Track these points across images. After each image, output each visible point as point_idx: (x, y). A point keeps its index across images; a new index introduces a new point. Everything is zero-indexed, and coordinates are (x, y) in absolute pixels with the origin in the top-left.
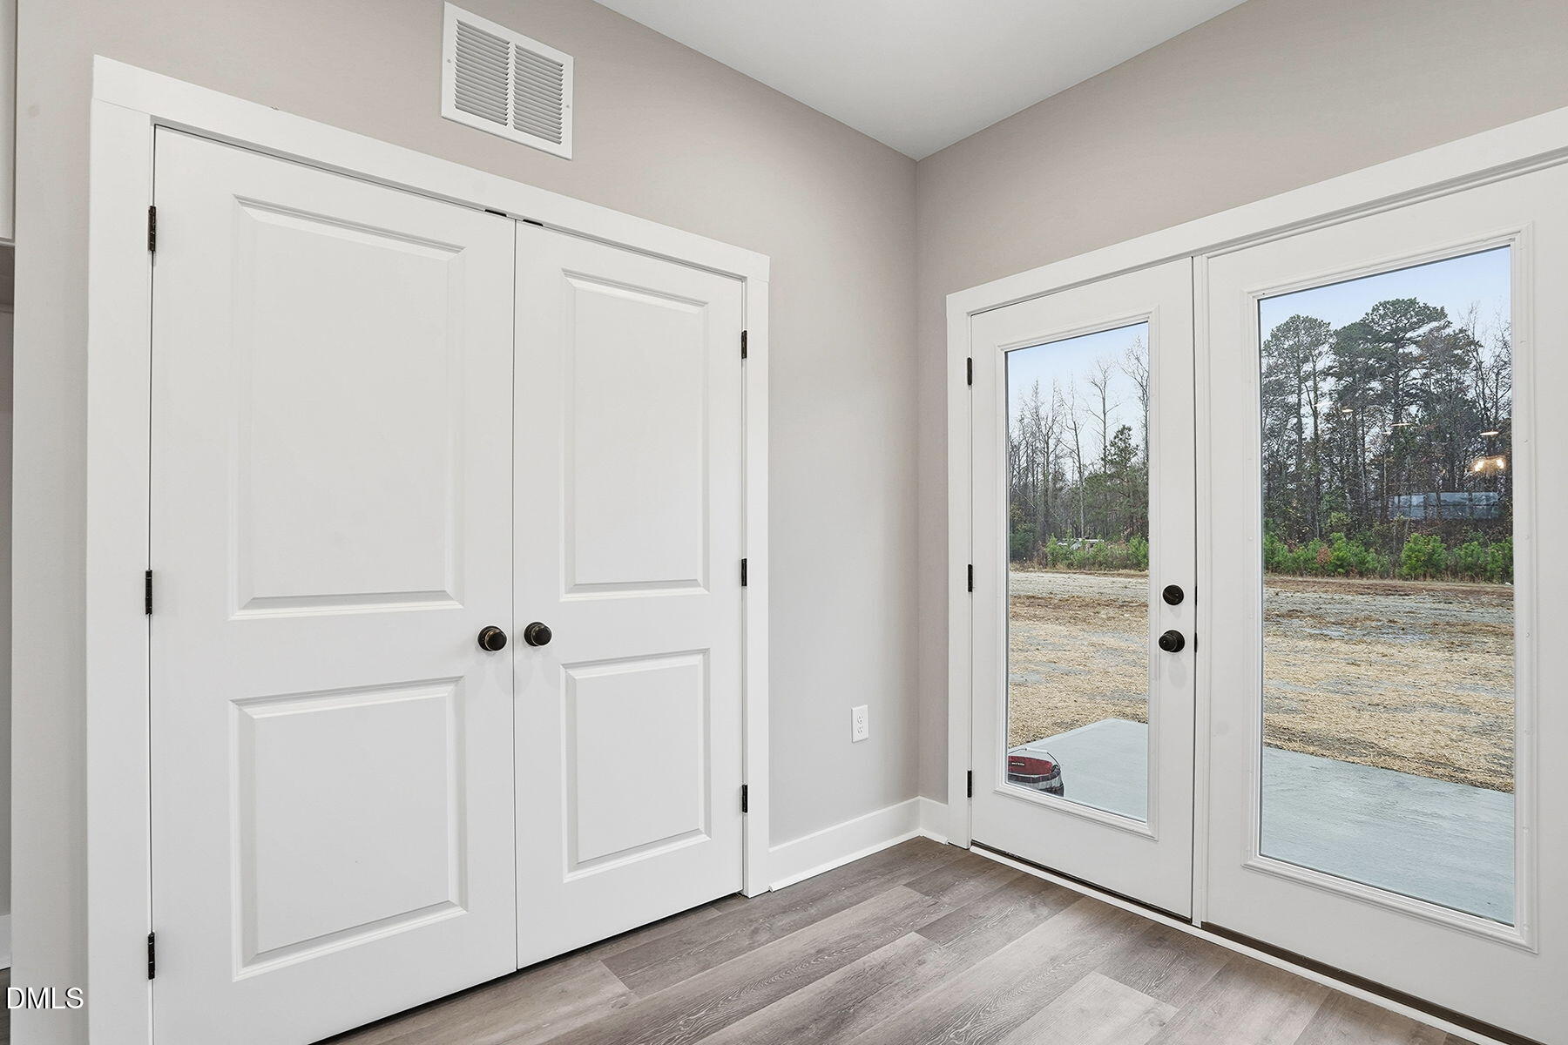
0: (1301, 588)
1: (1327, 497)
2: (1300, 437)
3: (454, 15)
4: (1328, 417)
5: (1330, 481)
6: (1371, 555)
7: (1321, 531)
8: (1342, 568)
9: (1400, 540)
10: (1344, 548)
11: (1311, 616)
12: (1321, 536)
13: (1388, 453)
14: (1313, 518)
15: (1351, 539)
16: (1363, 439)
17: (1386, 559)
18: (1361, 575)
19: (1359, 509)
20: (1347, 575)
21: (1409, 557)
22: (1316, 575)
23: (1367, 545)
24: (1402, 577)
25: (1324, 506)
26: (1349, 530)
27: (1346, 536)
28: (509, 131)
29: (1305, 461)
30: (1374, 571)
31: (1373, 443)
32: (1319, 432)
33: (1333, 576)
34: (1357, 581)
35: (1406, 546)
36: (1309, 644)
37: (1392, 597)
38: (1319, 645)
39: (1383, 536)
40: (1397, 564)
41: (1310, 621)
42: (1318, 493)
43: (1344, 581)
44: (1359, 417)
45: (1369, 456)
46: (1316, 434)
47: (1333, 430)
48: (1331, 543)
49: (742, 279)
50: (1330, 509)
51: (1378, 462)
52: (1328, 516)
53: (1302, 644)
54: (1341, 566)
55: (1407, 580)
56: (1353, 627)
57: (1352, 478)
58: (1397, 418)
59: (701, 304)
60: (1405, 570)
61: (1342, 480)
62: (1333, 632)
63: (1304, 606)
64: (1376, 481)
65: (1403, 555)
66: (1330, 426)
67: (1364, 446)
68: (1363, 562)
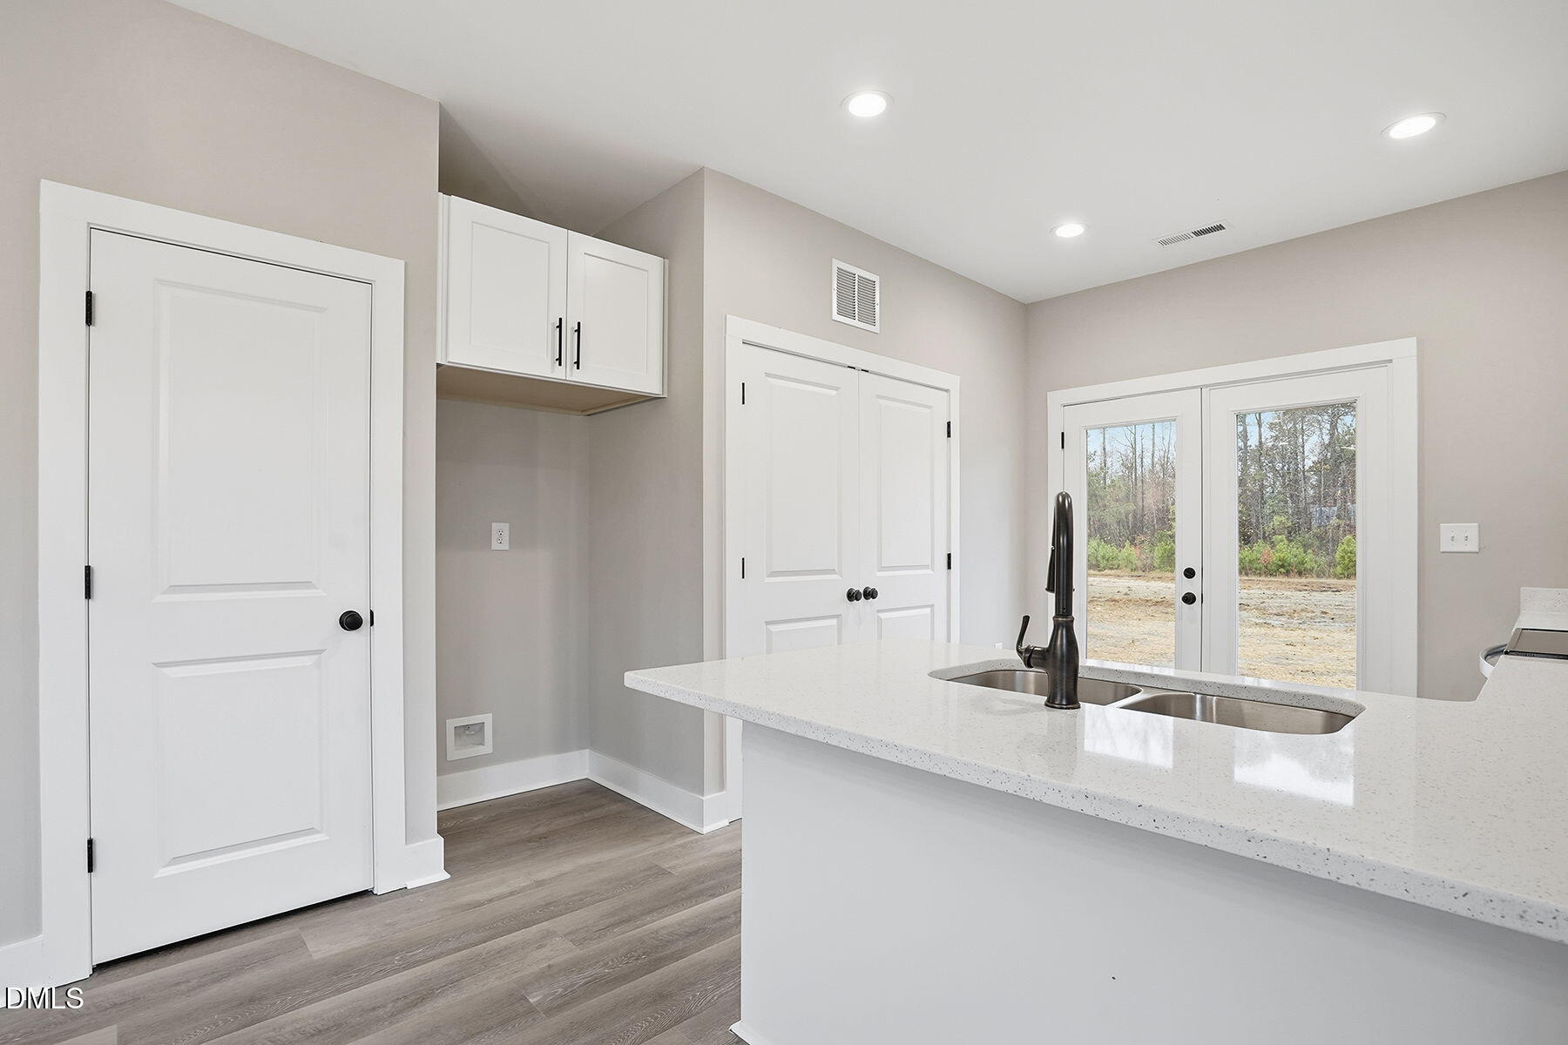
0: (1247, 585)
1: (1270, 502)
2: (1245, 444)
3: (837, 264)
4: (1272, 426)
5: (1273, 486)
6: (1310, 556)
7: (1264, 533)
8: (1284, 568)
9: (1336, 542)
10: (1285, 550)
11: (1257, 609)
12: (1264, 538)
13: (1325, 461)
14: (1257, 521)
15: (1290, 541)
16: (1303, 447)
17: (1323, 560)
18: (1300, 574)
19: (1298, 513)
20: (1287, 573)
21: (1343, 557)
22: (1260, 575)
23: (1306, 546)
24: (1336, 576)
25: (1267, 511)
26: (1290, 533)
27: (1287, 538)
28: (856, 323)
29: (1249, 467)
30: (1311, 570)
31: (1312, 452)
32: (1263, 440)
33: (1275, 576)
34: (1297, 580)
35: (1340, 549)
36: (1256, 630)
37: (1325, 593)
38: (1263, 631)
39: (1320, 538)
40: (1332, 564)
41: (1256, 613)
42: (1262, 498)
43: (1285, 579)
44: (1299, 426)
45: (1309, 463)
46: (1260, 442)
47: (1276, 438)
48: (1273, 545)
49: (947, 391)
50: (1273, 512)
51: (1316, 469)
52: (1271, 519)
53: (1249, 631)
54: (1282, 566)
55: (1340, 578)
56: (1291, 617)
57: (1293, 481)
58: (1334, 426)
59: (930, 407)
60: (1339, 570)
61: (1284, 485)
62: (1275, 621)
63: (1250, 601)
64: (1313, 487)
65: (1337, 556)
66: (1273, 434)
67: (1303, 453)
68: (1302, 563)
